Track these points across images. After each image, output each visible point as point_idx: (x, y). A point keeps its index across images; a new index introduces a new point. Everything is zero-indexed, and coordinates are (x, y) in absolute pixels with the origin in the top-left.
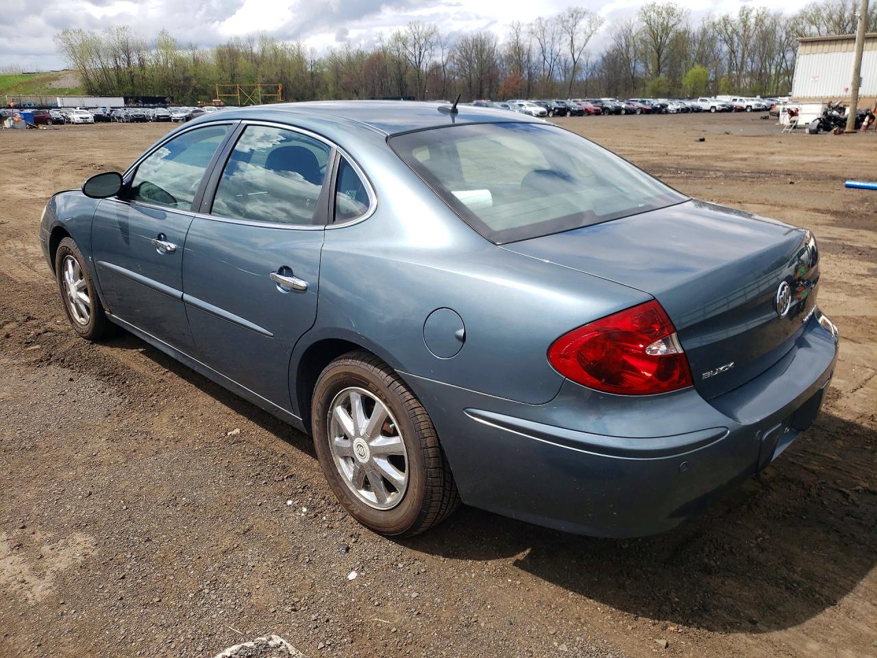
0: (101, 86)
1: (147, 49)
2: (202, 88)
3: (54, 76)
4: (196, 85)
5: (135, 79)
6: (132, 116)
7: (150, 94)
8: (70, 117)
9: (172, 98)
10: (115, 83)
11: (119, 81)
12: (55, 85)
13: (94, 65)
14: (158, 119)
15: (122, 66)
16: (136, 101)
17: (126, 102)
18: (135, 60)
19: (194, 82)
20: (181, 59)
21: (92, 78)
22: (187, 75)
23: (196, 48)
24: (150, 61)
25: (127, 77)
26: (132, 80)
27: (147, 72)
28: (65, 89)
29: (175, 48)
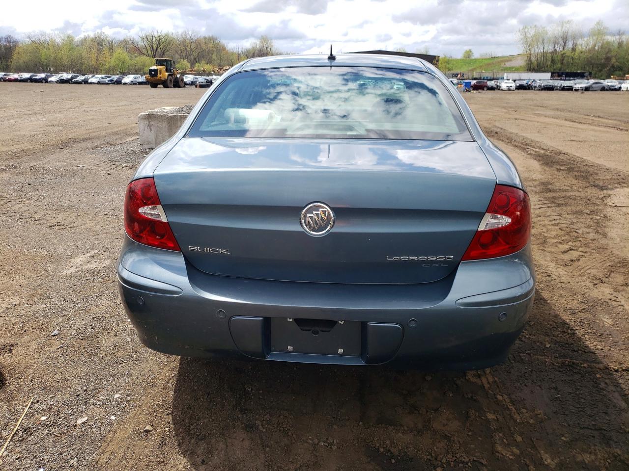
0: (537, 65)
1: (582, 36)
2: (620, 65)
3: (510, 58)
4: (614, 63)
5: (566, 59)
6: (544, 86)
7: (574, 70)
8: (501, 85)
9: (590, 73)
10: (549, 63)
11: (553, 61)
12: (508, 64)
13: (538, 50)
14: (564, 89)
15: (558, 50)
16: (559, 76)
17: (552, 76)
18: (570, 45)
19: (614, 60)
20: (608, 43)
21: (533, 59)
22: (609, 55)
23: (623, 34)
24: (581, 45)
25: (560, 58)
26: (563, 60)
27: (576, 54)
28: (513, 67)
29: (605, 34)
